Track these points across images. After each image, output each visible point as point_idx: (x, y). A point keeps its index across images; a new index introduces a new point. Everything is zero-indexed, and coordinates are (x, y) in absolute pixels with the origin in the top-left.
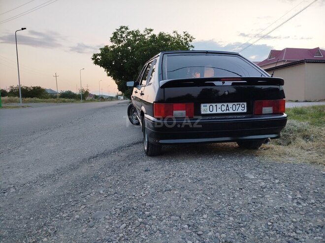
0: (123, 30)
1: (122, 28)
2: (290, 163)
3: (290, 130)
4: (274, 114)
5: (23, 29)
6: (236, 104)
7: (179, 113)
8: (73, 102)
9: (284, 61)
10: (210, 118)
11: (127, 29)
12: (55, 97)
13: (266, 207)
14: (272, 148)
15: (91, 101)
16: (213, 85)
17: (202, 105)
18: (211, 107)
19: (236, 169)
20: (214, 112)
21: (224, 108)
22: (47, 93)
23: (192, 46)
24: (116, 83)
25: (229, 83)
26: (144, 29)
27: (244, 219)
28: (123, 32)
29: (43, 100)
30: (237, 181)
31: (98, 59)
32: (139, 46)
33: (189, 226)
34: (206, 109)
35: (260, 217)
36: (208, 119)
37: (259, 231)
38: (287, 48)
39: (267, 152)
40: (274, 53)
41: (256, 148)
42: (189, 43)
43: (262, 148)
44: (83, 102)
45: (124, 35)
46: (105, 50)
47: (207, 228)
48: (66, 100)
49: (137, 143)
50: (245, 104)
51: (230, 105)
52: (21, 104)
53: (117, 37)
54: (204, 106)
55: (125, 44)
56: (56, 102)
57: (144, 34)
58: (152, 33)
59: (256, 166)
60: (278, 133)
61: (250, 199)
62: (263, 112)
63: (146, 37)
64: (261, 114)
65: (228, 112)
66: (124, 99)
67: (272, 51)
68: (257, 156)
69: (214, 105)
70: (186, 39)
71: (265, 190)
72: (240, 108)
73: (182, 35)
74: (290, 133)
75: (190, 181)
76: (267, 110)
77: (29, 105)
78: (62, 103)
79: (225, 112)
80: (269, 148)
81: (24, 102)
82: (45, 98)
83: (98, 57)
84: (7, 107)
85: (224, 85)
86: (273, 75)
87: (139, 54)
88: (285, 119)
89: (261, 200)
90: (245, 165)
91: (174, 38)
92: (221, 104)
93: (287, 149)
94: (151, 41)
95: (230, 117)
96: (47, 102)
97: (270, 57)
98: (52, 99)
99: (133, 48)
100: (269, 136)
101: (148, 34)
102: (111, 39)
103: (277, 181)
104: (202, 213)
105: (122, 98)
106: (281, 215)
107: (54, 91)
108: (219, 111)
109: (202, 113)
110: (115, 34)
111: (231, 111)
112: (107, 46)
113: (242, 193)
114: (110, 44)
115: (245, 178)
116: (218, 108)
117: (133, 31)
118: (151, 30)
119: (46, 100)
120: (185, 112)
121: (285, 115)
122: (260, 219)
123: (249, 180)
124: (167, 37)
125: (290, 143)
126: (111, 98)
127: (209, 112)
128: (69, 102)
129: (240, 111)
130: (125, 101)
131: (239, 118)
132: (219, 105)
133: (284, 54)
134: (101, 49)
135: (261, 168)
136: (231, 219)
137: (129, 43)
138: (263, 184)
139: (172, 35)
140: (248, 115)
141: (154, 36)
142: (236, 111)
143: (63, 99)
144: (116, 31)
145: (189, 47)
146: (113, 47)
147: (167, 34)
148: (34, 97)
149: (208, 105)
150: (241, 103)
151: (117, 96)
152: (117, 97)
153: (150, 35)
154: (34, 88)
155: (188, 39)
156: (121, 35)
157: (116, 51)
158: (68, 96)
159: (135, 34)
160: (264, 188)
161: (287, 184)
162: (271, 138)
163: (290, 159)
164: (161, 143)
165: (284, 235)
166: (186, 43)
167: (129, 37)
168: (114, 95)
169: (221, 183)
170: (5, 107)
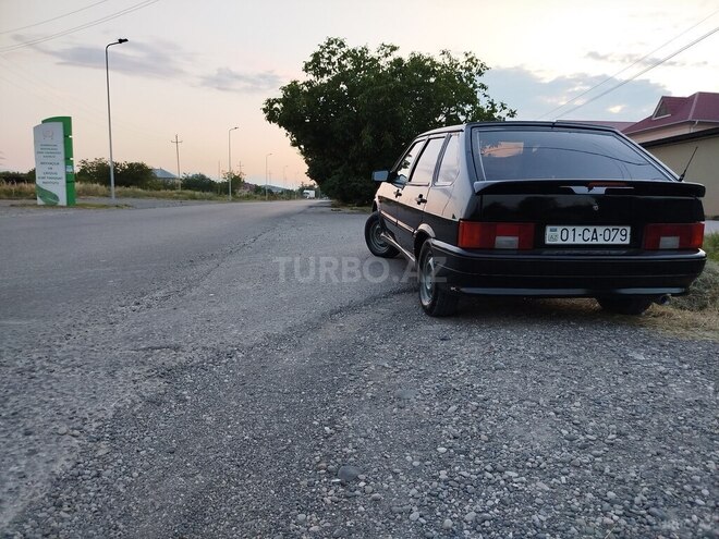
0: (335, 46)
1: (332, 43)
2: (707, 341)
3: (705, 281)
4: (680, 250)
5: (121, 41)
6: (611, 229)
7: (506, 241)
8: (210, 199)
9: (692, 123)
10: (561, 252)
11: (342, 45)
12: (173, 187)
13: (672, 399)
14: (670, 315)
15: (248, 198)
16: (572, 192)
17: (548, 228)
18: (565, 232)
19: (610, 344)
20: (570, 241)
21: (588, 235)
22: (155, 178)
23: (483, 87)
24: (307, 162)
25: (601, 190)
26: (379, 46)
27: (639, 410)
28: (333, 53)
29: (148, 192)
30: (616, 362)
31: (276, 109)
32: (366, 83)
33: (557, 413)
34: (555, 235)
35: (665, 410)
36: (557, 255)
37: (665, 425)
38: (700, 93)
39: (660, 320)
40: (670, 105)
41: (638, 313)
42: (477, 77)
43: (649, 314)
44: (233, 201)
45: (334, 59)
46: (293, 90)
47: (584, 418)
48: (197, 193)
49: (399, 293)
50: (628, 229)
51: (600, 230)
52: (114, 200)
53: (319, 63)
54: (551, 230)
55: (333, 78)
56: (177, 198)
57: (376, 56)
58: (395, 55)
59: (644, 342)
60: (685, 286)
61: (644, 387)
62: (661, 247)
63: (381, 63)
64: (656, 249)
65: (594, 242)
66: (317, 196)
67: (663, 98)
68: (642, 326)
69: (570, 228)
70: (469, 69)
71: (666, 377)
72: (619, 236)
73: (462, 60)
74: (706, 288)
75: (532, 358)
76: (669, 242)
77: (128, 203)
78: (189, 201)
79: (589, 242)
80: (663, 314)
81: (118, 195)
82: (151, 188)
83: (276, 105)
84: (87, 205)
85: (591, 192)
86: (683, 176)
87: (366, 101)
88: (701, 261)
89: (663, 389)
90: (624, 340)
91: (443, 67)
92: (582, 228)
93: (700, 318)
94: (394, 74)
95: (598, 252)
96: (158, 197)
97: (659, 112)
98: (169, 191)
99: (351, 89)
100: (668, 291)
101: (386, 55)
102: (307, 65)
103: (686, 366)
104: (570, 400)
105: (312, 193)
106: (698, 409)
107: (169, 174)
108: (579, 241)
109: (548, 242)
110: (317, 56)
111: (601, 241)
112: (295, 82)
113: (630, 379)
114: (304, 78)
115: (627, 359)
116: (577, 235)
117: (354, 51)
118: (394, 49)
119: (154, 192)
120: (517, 238)
121: (702, 253)
122: (664, 413)
123: (638, 362)
124: (428, 63)
125: (705, 306)
126: (288, 195)
127: (560, 242)
128: (203, 198)
129: (617, 241)
130: (318, 201)
131: (614, 256)
132: (580, 230)
133: (694, 105)
134: (284, 89)
135: (654, 346)
136: (619, 409)
137: (344, 76)
138: (662, 368)
139: (439, 59)
140: (632, 250)
141: (399, 62)
142: (610, 242)
143: (190, 192)
144: (318, 49)
145: (475, 86)
146: (309, 84)
147: (427, 56)
148: (131, 184)
149: (560, 228)
150: (621, 228)
151: (302, 189)
152: (301, 193)
153: (390, 59)
154: (131, 165)
155: (474, 70)
156: (329, 58)
157: (315, 91)
158: (199, 186)
159: (358, 57)
160: (665, 374)
161: (704, 371)
162: (673, 295)
163: (707, 334)
164: (464, 293)
165: (705, 432)
166: (470, 78)
167: (344, 62)
168: (295, 188)
169: (589, 364)
170: (83, 206)
